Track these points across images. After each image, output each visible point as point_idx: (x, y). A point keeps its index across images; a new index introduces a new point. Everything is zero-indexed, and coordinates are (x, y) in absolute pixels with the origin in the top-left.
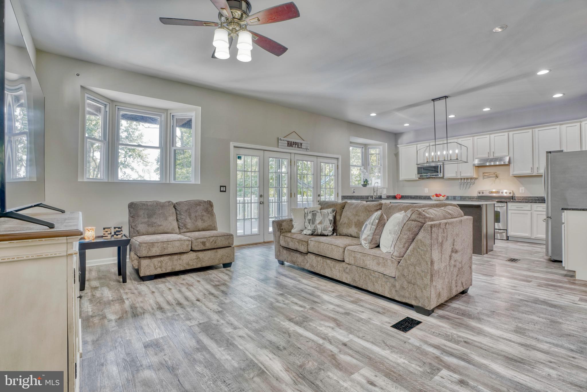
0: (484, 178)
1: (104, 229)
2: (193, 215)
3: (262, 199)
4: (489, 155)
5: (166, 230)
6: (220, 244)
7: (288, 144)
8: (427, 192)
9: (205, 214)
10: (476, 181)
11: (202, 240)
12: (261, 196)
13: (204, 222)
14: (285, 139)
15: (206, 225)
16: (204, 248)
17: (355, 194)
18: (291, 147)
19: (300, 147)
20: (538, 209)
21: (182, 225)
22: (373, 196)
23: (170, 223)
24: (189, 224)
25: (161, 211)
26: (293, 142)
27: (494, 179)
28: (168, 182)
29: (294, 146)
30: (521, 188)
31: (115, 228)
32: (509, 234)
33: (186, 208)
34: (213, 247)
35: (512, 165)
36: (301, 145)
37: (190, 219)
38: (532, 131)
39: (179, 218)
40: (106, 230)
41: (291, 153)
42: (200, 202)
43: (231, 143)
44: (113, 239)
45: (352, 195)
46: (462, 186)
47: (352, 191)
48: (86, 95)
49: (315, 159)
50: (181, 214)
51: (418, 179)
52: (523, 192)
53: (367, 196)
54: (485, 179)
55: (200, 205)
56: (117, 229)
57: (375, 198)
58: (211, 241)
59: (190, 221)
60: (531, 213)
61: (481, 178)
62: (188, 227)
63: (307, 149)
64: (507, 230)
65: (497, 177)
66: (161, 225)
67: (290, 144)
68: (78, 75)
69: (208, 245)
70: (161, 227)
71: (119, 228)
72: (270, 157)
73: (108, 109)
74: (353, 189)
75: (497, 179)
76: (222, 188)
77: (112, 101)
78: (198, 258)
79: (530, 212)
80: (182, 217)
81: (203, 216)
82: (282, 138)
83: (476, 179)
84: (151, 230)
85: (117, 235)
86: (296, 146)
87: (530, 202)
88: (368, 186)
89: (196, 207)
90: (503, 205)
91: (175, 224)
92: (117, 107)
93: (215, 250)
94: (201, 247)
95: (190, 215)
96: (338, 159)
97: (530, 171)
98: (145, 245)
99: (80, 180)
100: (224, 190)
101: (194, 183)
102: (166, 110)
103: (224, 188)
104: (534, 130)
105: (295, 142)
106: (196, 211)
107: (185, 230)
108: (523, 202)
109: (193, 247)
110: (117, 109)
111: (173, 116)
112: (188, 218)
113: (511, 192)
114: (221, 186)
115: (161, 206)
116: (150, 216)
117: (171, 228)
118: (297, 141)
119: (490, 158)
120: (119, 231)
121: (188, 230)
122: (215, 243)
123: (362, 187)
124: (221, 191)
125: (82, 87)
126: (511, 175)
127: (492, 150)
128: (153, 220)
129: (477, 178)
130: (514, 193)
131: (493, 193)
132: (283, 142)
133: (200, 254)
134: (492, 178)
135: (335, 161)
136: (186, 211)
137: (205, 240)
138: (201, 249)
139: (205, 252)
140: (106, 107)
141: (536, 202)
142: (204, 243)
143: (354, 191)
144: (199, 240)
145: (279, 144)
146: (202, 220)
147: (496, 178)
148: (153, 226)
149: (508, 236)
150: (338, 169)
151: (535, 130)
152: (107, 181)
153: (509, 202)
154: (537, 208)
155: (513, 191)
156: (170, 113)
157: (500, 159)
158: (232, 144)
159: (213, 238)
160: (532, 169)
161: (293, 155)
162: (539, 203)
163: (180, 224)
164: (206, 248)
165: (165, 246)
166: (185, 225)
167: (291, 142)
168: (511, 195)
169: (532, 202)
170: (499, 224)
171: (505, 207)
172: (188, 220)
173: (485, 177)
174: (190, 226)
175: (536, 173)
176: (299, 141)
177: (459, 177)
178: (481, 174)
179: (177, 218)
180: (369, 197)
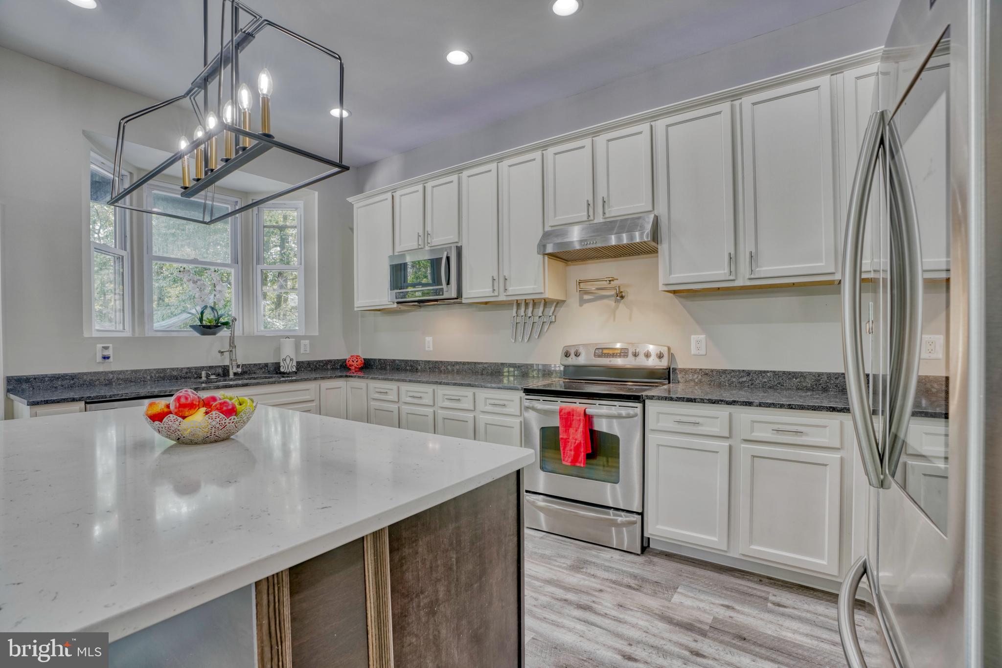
0: (582, 302)
4: (591, 213)
8: (431, 349)
10: (562, 311)
20: (757, 435)
22: (228, 366)
27: (611, 303)
30: (694, 338)
32: (650, 532)
35: (663, 248)
38: (732, 107)
45: (101, 369)
46: (520, 328)
47: (99, 358)
51: (395, 305)
52: (703, 352)
53: (196, 368)
54: (586, 306)
57: (235, 374)
60: (730, 447)
61: (574, 300)
64: (642, 514)
65: (622, 297)
75: (622, 306)
79: (726, 444)
83: (559, 303)
87: (728, 403)
90: (631, 411)
97: (727, 271)
104: (737, 103)
108: (702, 401)
113: (665, 350)
119: (596, 221)
123: (197, 334)
126: (661, 288)
127: (602, 193)
129: (565, 301)
130: (672, 357)
131: (614, 355)
134: (606, 301)
141: (749, 404)
143: (106, 353)
147: (616, 301)
149: (646, 535)
151: (741, 105)
153: (651, 398)
154: (752, 431)
155: (669, 349)
157: (628, 224)
160: (733, 259)
162: (760, 405)
168: (664, 364)
169: (734, 403)
170: (617, 486)
171: (639, 418)
173: (586, 297)
175: (748, 276)
177: (502, 298)
178: (573, 286)
180: (204, 374)
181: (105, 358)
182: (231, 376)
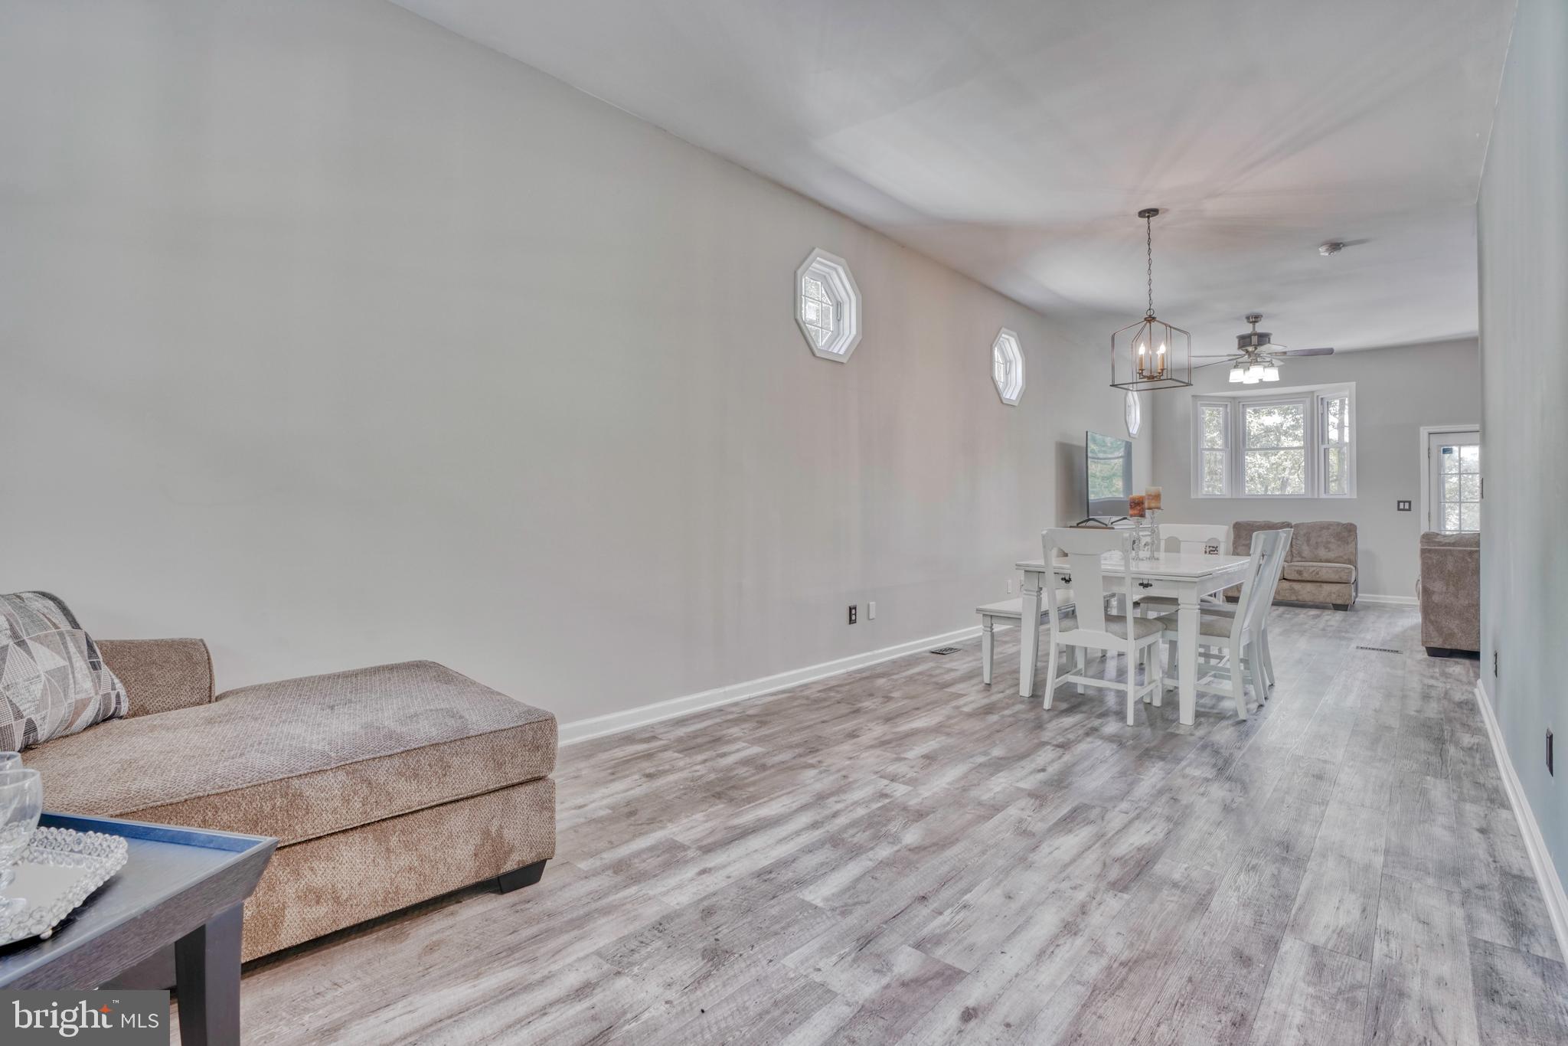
2: (1313, 541)
6: (1325, 577)
9: (1333, 540)
11: (1297, 568)
13: (1329, 551)
15: (1331, 555)
16: (1300, 578)
21: (1296, 553)
24: (1306, 553)
28: (1316, 497)
31: (1210, 547)
33: (1305, 531)
34: (1314, 579)
37: (1308, 545)
39: (1294, 543)
42: (1331, 525)
43: (1422, 429)
48: (1199, 402)
50: (1299, 538)
55: (1328, 528)
56: (1211, 549)
58: (1311, 571)
62: (1303, 555)
69: (1306, 576)
71: (1213, 547)
73: (1229, 410)
76: (1402, 504)
77: (1234, 398)
78: (1292, 589)
80: (1298, 542)
81: (1329, 542)
92: (1241, 404)
93: (1318, 584)
94: (1296, 577)
95: (1308, 541)
99: (1192, 496)
100: (1405, 507)
101: (1345, 497)
102: (1313, 392)
103: (1408, 504)
106: (1319, 536)
107: (1300, 559)
109: (1285, 575)
110: (1241, 406)
111: (1322, 399)
112: (1305, 544)
114: (1399, 502)
115: (1270, 527)
122: (1317, 573)
124: (1399, 509)
125: (1193, 396)
133: (1297, 586)
136: (1305, 535)
137: (1302, 569)
138: (1296, 578)
139: (1303, 584)
140: (1227, 407)
142: (1300, 573)
146: (1326, 548)
152: (1228, 498)
156: (1318, 396)
158: (1424, 432)
159: (1315, 568)
163: (1294, 551)
164: (1303, 579)
166: (1300, 554)
172: (1305, 548)
174: (1306, 551)
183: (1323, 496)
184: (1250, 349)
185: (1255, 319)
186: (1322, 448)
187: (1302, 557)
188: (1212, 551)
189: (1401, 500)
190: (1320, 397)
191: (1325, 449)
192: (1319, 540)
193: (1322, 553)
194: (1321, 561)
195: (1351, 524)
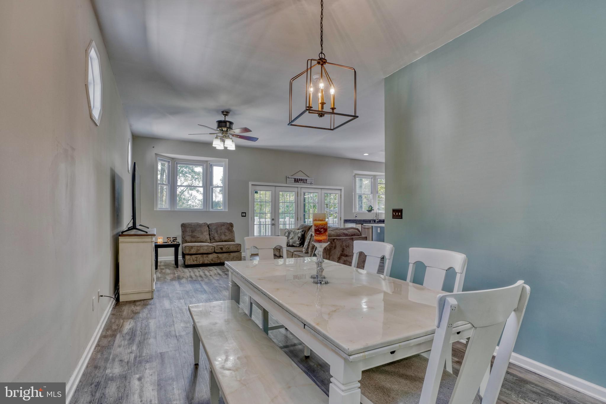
1: (167, 238)
2: (219, 232)
3: (273, 222)
5: (202, 240)
6: (231, 250)
7: (295, 180)
9: (227, 231)
11: (220, 247)
12: (273, 220)
13: (226, 236)
14: (292, 177)
15: (227, 238)
16: (222, 251)
17: (357, 218)
18: (297, 183)
19: (305, 182)
21: (212, 238)
22: (375, 220)
23: (205, 236)
25: (199, 229)
26: (299, 179)
28: (208, 210)
29: (300, 182)
31: (173, 238)
33: (215, 227)
34: (228, 251)
36: (306, 181)
37: (217, 234)
39: (210, 233)
40: (168, 239)
41: (297, 187)
42: (225, 224)
43: (250, 182)
44: (172, 244)
45: (355, 219)
47: (355, 216)
48: (158, 158)
49: (319, 191)
50: (211, 231)
53: (370, 220)
55: (224, 225)
56: (174, 239)
57: (377, 222)
58: (226, 247)
59: (217, 235)
62: (216, 239)
63: (311, 183)
66: (199, 237)
67: (296, 181)
68: (153, 147)
69: (224, 250)
70: (199, 238)
71: (175, 238)
72: (280, 191)
73: (170, 164)
74: (355, 214)
76: (243, 214)
77: (173, 159)
78: (218, 257)
80: (212, 233)
81: (225, 232)
82: (289, 177)
84: (193, 240)
85: (174, 242)
86: (302, 182)
88: (372, 212)
89: (222, 227)
91: (208, 237)
92: (176, 162)
93: (229, 253)
94: (220, 251)
95: (217, 232)
96: (341, 190)
98: (188, 247)
99: (155, 209)
100: (245, 215)
101: (224, 211)
102: (207, 161)
103: (245, 214)
105: (300, 178)
106: (221, 229)
107: (214, 241)
109: (215, 250)
110: (176, 163)
111: (211, 165)
112: (216, 234)
114: (242, 213)
115: (200, 225)
116: (193, 232)
117: (205, 239)
118: (302, 178)
120: (175, 240)
121: (216, 241)
122: (229, 248)
123: (367, 212)
124: (242, 216)
125: (155, 154)
128: (195, 234)
132: (290, 179)
133: (220, 255)
135: (339, 192)
136: (215, 229)
137: (222, 247)
139: (222, 254)
140: (169, 163)
142: (221, 249)
143: (356, 216)
144: (219, 246)
145: (287, 181)
146: (225, 235)
148: (194, 238)
150: (341, 198)
152: (170, 210)
156: (209, 163)
158: (250, 183)
159: (228, 246)
161: (299, 189)
163: (211, 237)
164: (223, 251)
165: (198, 248)
166: (214, 238)
167: (297, 179)
172: (216, 235)
174: (217, 238)
176: (304, 178)
179: (209, 233)
180: (371, 221)
181: (356, 217)
182: (376, 222)
183: (211, 210)
184: (225, 129)
185: (226, 113)
186: (211, 187)
187: (215, 240)
188: (174, 240)
189: (243, 212)
190: (210, 164)
191: (212, 188)
192: (222, 231)
193: (223, 238)
194: (223, 241)
195: (231, 223)
